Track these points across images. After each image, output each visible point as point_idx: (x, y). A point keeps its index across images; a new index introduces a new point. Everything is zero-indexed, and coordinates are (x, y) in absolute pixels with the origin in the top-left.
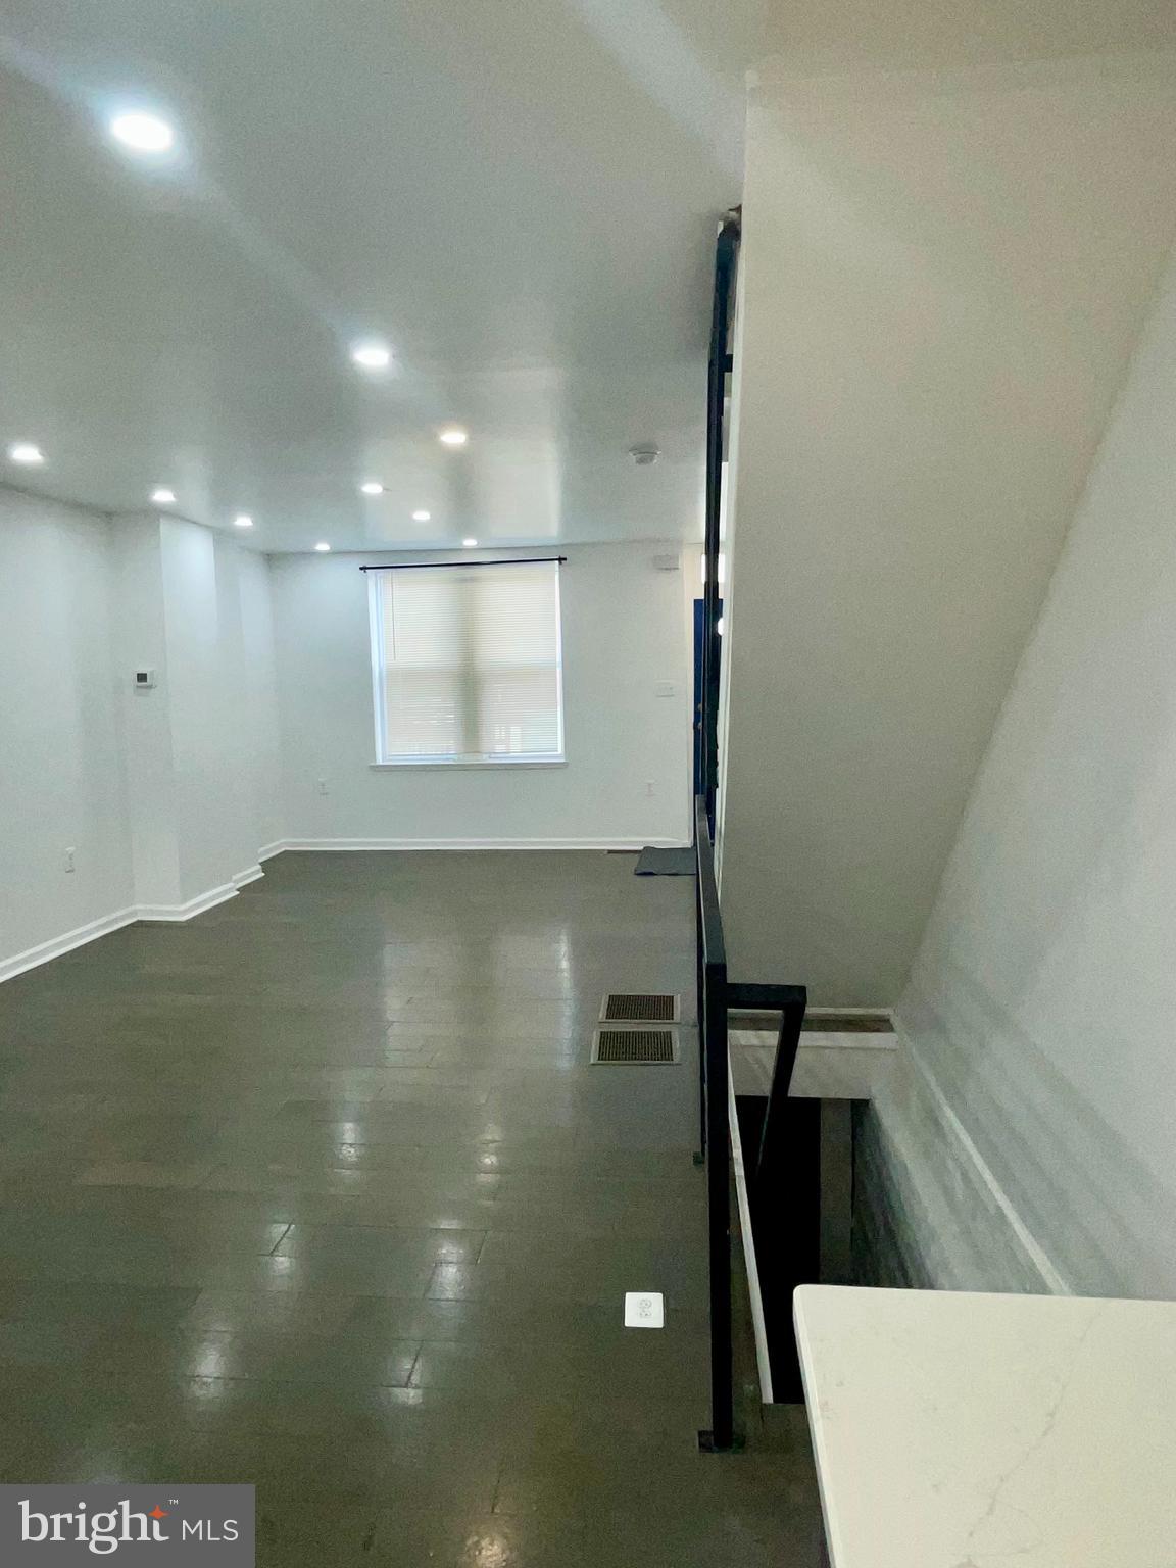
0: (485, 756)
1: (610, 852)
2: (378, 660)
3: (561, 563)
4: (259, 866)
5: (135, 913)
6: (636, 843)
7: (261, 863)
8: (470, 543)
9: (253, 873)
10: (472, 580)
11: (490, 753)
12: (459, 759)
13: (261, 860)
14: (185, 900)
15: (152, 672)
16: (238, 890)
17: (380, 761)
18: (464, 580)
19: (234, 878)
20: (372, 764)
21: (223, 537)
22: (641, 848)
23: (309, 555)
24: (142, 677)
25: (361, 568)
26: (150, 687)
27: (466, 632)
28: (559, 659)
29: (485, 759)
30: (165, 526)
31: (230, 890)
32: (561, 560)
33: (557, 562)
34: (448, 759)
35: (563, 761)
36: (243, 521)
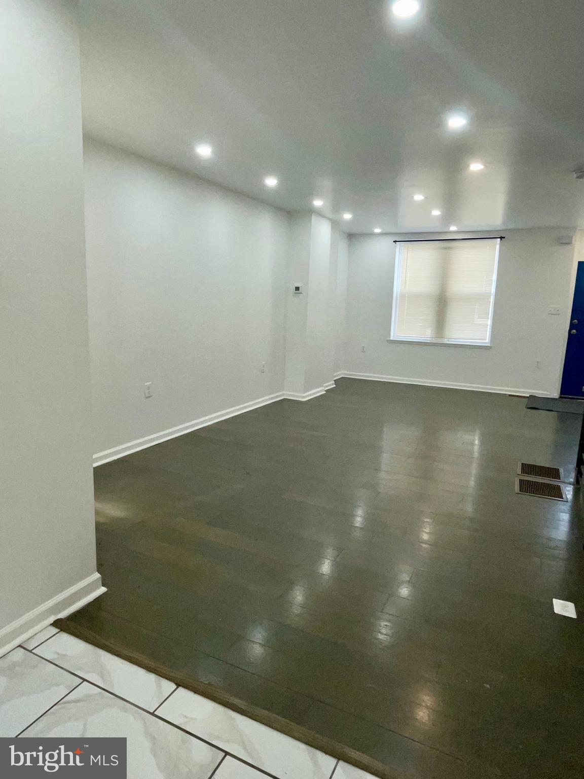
0: (446, 339)
1: (510, 395)
2: (397, 288)
3: (501, 240)
4: (334, 382)
5: (283, 395)
6: (526, 392)
7: (335, 381)
8: (453, 228)
9: (330, 385)
10: (450, 248)
11: (449, 339)
12: (432, 340)
13: (335, 379)
14: (305, 392)
15: (301, 287)
16: (325, 391)
17: (392, 339)
18: (445, 248)
19: (325, 385)
20: (388, 339)
21: (336, 224)
22: (529, 395)
23: (371, 235)
24: (297, 289)
25: (394, 242)
26: (301, 293)
27: (444, 275)
28: (493, 291)
29: (446, 341)
30: (314, 219)
31: (322, 391)
32: (501, 238)
33: (499, 239)
34: (425, 340)
35: (489, 345)
36: (347, 216)
